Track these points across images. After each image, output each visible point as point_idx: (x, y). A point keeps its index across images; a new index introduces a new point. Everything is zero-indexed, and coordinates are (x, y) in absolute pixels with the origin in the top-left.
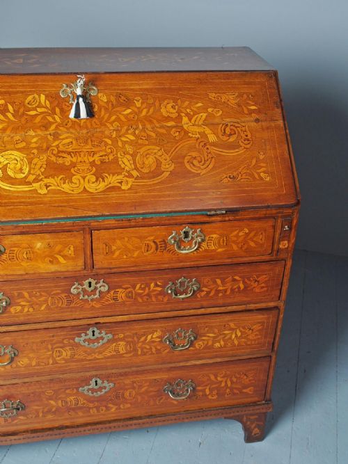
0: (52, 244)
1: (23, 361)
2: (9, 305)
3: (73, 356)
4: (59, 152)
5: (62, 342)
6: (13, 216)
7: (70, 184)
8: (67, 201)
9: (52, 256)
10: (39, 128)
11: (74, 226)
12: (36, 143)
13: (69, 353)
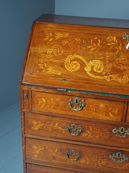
0: (108, 106)
1: (83, 161)
2: (82, 132)
3: (107, 164)
4: (119, 63)
5: (103, 156)
6: (93, 89)
7: (122, 79)
8: (119, 87)
9: (107, 112)
10: (111, 51)
11: (120, 99)
12: (108, 58)
13: (105, 162)
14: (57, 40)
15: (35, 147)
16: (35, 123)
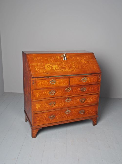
0: (63, 80)
1: (56, 106)
3: (64, 104)
4: (63, 65)
5: (63, 101)
7: (66, 70)
8: (66, 73)
10: (59, 61)
11: (67, 77)
12: (59, 64)
14: (39, 60)
15: (37, 105)
16: (37, 94)
